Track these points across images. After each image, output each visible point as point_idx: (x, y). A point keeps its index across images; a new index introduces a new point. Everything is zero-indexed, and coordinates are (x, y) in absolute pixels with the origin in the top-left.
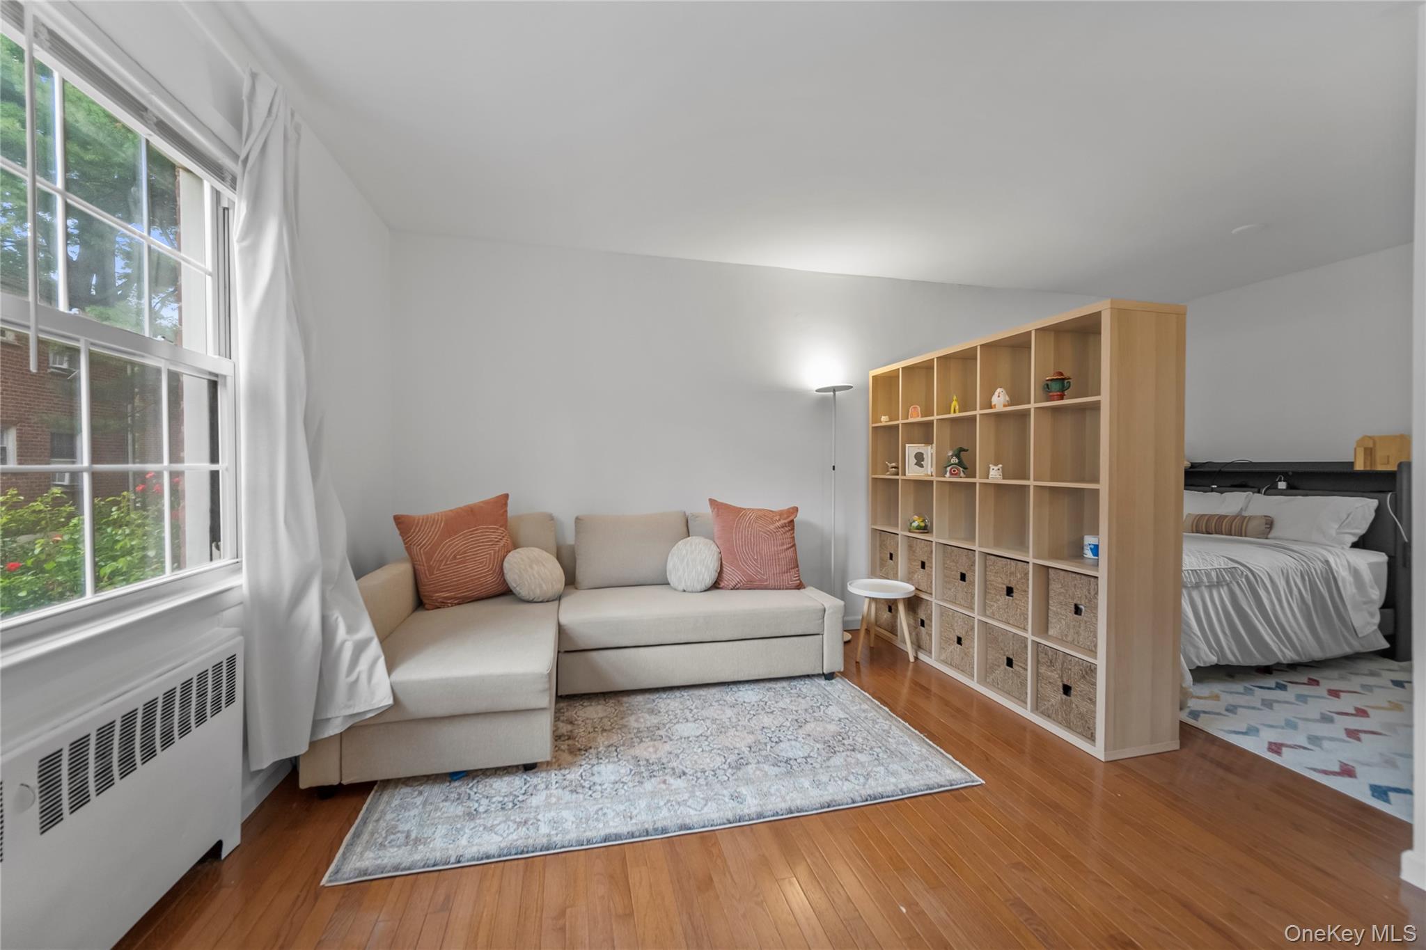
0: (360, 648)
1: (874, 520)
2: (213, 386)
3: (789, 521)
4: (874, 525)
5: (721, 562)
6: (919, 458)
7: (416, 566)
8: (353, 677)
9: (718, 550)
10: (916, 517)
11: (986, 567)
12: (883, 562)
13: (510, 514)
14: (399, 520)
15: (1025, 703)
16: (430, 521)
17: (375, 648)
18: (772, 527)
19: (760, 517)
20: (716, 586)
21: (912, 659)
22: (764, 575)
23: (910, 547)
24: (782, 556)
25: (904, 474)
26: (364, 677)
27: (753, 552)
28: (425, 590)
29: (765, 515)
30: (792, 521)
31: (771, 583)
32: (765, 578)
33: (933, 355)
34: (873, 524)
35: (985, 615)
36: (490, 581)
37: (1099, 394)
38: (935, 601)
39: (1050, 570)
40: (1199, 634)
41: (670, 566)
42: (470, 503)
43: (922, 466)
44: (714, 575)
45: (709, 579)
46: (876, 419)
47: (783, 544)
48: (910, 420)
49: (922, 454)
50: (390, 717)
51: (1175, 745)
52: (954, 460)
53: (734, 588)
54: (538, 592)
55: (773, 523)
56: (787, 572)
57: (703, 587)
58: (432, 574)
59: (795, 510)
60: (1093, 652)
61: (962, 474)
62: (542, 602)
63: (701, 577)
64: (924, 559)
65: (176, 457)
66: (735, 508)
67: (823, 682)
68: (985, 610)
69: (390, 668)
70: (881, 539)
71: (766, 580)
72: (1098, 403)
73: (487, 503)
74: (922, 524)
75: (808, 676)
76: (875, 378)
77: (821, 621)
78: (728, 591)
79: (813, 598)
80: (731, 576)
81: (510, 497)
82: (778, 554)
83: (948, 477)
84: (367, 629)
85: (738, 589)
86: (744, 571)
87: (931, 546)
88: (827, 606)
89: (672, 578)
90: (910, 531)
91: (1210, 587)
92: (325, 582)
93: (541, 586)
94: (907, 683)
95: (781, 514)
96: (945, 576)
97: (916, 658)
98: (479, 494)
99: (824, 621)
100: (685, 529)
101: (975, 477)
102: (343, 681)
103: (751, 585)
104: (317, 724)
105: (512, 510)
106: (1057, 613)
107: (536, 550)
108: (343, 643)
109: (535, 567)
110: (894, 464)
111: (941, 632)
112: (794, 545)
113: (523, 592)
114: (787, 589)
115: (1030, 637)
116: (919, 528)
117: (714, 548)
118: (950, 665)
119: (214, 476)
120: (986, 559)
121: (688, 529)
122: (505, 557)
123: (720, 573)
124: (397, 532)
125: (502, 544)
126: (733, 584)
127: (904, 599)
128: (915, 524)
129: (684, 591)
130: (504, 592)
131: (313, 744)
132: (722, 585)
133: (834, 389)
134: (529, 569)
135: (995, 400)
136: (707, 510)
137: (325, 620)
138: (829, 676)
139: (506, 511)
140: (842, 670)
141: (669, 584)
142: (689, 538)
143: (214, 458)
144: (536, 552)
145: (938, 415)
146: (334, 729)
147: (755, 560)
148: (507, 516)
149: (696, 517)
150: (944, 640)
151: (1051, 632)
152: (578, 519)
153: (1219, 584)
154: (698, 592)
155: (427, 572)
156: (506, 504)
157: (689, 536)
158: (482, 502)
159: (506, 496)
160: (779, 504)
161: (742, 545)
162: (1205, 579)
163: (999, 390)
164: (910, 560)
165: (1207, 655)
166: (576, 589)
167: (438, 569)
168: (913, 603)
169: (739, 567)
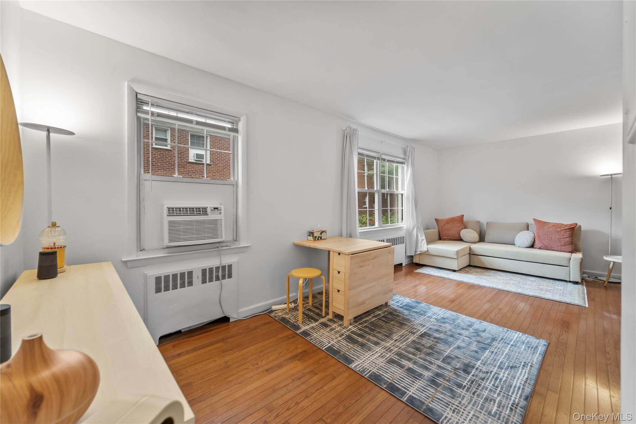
0: (422, 240)
2: (402, 195)
3: (571, 228)
5: (534, 239)
8: (421, 245)
9: (534, 235)
13: (464, 220)
14: (436, 220)
16: (443, 220)
17: (425, 241)
19: (554, 226)
20: (532, 246)
22: (552, 245)
26: (423, 245)
27: (548, 237)
28: (441, 236)
31: (556, 248)
32: (553, 246)
36: (456, 236)
41: (516, 238)
42: (453, 217)
44: (531, 243)
45: (529, 244)
50: (427, 253)
53: (539, 249)
56: (564, 246)
57: (526, 246)
59: (576, 224)
63: (524, 243)
65: (398, 207)
67: (570, 284)
69: (427, 245)
71: (554, 247)
73: (458, 217)
75: (564, 281)
77: (568, 262)
80: (537, 244)
82: (560, 239)
84: (424, 237)
85: (541, 249)
86: (544, 243)
88: (572, 257)
89: (516, 243)
92: (417, 228)
93: (469, 238)
95: (568, 225)
98: (458, 214)
99: (570, 262)
102: (419, 245)
103: (547, 248)
104: (416, 252)
105: (465, 219)
107: (471, 230)
108: (420, 239)
109: (468, 234)
113: (464, 239)
114: (564, 252)
117: (532, 235)
119: (402, 209)
121: (527, 228)
122: (460, 231)
123: (534, 243)
124: (436, 222)
125: (461, 227)
126: (538, 247)
129: (519, 247)
130: (459, 239)
131: (415, 255)
132: (535, 246)
133: (612, 175)
137: (417, 234)
138: (576, 283)
139: (463, 219)
141: (515, 245)
142: (523, 231)
143: (402, 207)
146: (418, 253)
147: (548, 240)
148: (463, 220)
152: (487, 223)
154: (523, 248)
155: (442, 232)
156: (463, 217)
158: (456, 216)
159: (463, 215)
160: (568, 221)
161: (543, 235)
166: (482, 241)
167: (444, 231)
169: (541, 242)
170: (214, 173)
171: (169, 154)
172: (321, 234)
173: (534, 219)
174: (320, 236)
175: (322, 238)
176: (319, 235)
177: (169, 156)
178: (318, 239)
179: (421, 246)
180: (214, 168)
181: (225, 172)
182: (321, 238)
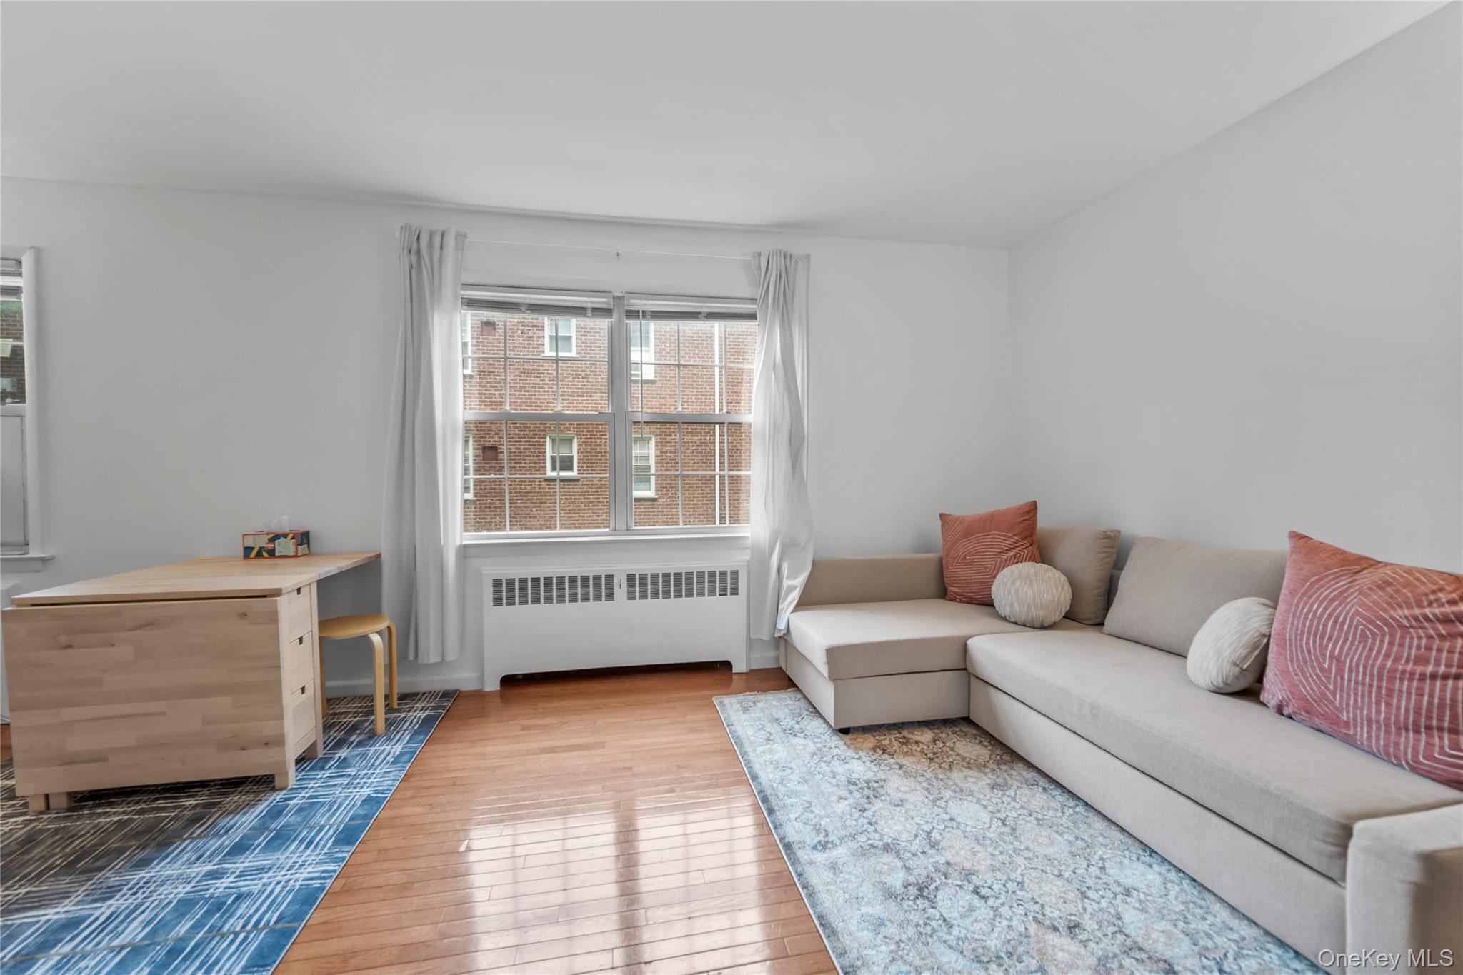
14: (942, 517)
32: (1344, 717)
53: (1284, 715)
85: (1288, 716)
126: (1275, 702)
139: (1035, 517)
148: (1033, 524)
159: (1037, 504)
170: (663, 398)
171: (572, 367)
172: (272, 540)
174: (270, 546)
175: (277, 554)
176: (264, 545)
177: (574, 371)
178: (259, 555)
180: (663, 389)
181: (688, 395)
182: (272, 553)
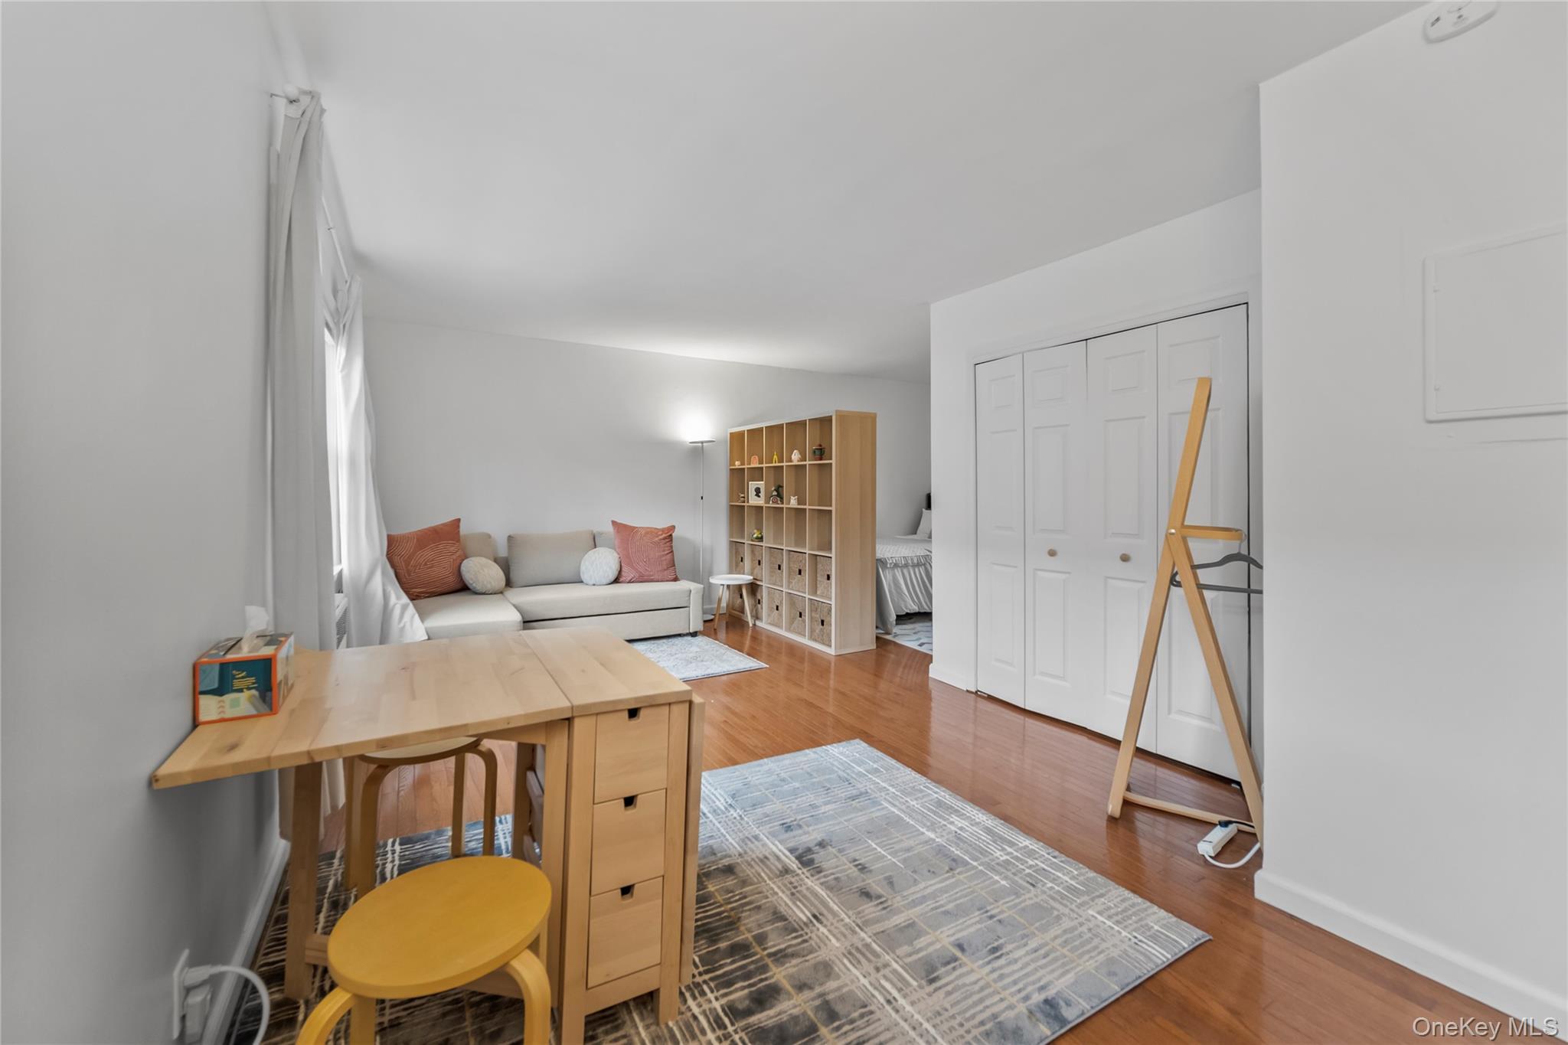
0: (403, 608)
1: (731, 535)
3: (668, 535)
4: (732, 538)
5: (621, 566)
6: (758, 491)
7: (398, 571)
8: (402, 625)
9: (619, 556)
10: (755, 531)
11: (789, 558)
12: (736, 563)
13: (461, 533)
15: (805, 636)
18: (657, 539)
19: (648, 533)
20: (616, 581)
21: (751, 625)
22: (651, 572)
23: (753, 552)
24: (664, 558)
25: (748, 502)
26: (409, 624)
27: (643, 557)
28: (406, 586)
29: (651, 532)
30: (671, 535)
31: (656, 577)
32: (652, 574)
33: (763, 425)
34: (730, 537)
35: (789, 589)
36: (451, 582)
37: (831, 459)
38: (764, 584)
39: (818, 557)
40: (907, 594)
41: (583, 568)
42: (433, 525)
43: (759, 496)
44: (616, 573)
45: (612, 576)
46: (732, 463)
47: (664, 551)
48: (752, 466)
49: (759, 489)
51: (874, 647)
52: (775, 493)
53: (630, 582)
54: (489, 586)
55: (657, 537)
56: (667, 570)
57: (608, 581)
58: (409, 575)
59: (673, 527)
60: (830, 599)
61: (779, 502)
62: (491, 594)
63: (607, 575)
64: (760, 558)
66: (631, 527)
67: (689, 638)
68: (789, 586)
69: (422, 620)
70: (735, 547)
71: (653, 576)
72: (831, 464)
73: (445, 525)
74: (760, 536)
75: (680, 635)
76: (731, 434)
77: (687, 598)
78: (626, 585)
79: (684, 585)
80: (628, 573)
81: (462, 521)
82: (660, 557)
83: (771, 505)
84: (406, 598)
85: (633, 582)
86: (637, 571)
87: (762, 549)
88: (692, 588)
89: (585, 577)
90: (752, 541)
91: (914, 566)
94: (749, 638)
95: (663, 530)
96: (771, 568)
97: (754, 625)
98: (439, 518)
99: (690, 599)
100: (593, 543)
101: (806, 504)
102: (396, 627)
103: (642, 579)
105: (463, 530)
106: (820, 581)
108: (395, 604)
110: (743, 495)
111: (769, 604)
112: (672, 552)
113: (478, 587)
114: (667, 581)
115: (807, 596)
116: (757, 538)
117: (615, 554)
118: (773, 625)
120: (789, 554)
121: (595, 542)
122: (461, 564)
123: (620, 572)
125: (458, 554)
126: (629, 579)
127: (747, 584)
128: (755, 536)
129: (594, 585)
130: (462, 588)
132: (621, 580)
133: (702, 443)
134: (481, 571)
135: (793, 457)
136: (610, 529)
137: (384, 591)
138: (694, 634)
139: (459, 531)
140: (702, 629)
141: (582, 582)
142: (595, 550)
144: (483, 560)
145: (766, 463)
147: (644, 562)
149: (601, 534)
150: (770, 609)
151: (818, 593)
152: (510, 537)
153: (918, 565)
154: (604, 585)
155: (406, 575)
156: (458, 527)
157: (595, 547)
158: (442, 524)
159: (459, 520)
160: (660, 523)
161: (635, 552)
162: (910, 562)
163: (795, 451)
164: (752, 560)
165: (911, 606)
166: (511, 587)
167: (415, 572)
168: (753, 588)
169: (633, 568)
173: (614, 523)
179: (403, 628)
